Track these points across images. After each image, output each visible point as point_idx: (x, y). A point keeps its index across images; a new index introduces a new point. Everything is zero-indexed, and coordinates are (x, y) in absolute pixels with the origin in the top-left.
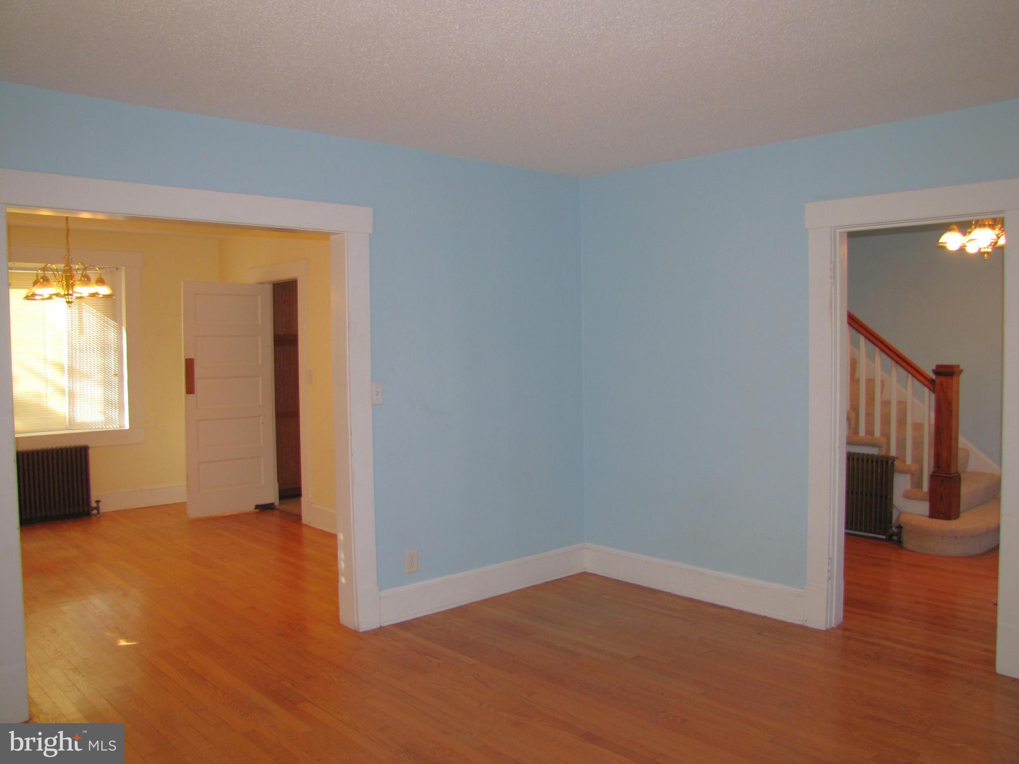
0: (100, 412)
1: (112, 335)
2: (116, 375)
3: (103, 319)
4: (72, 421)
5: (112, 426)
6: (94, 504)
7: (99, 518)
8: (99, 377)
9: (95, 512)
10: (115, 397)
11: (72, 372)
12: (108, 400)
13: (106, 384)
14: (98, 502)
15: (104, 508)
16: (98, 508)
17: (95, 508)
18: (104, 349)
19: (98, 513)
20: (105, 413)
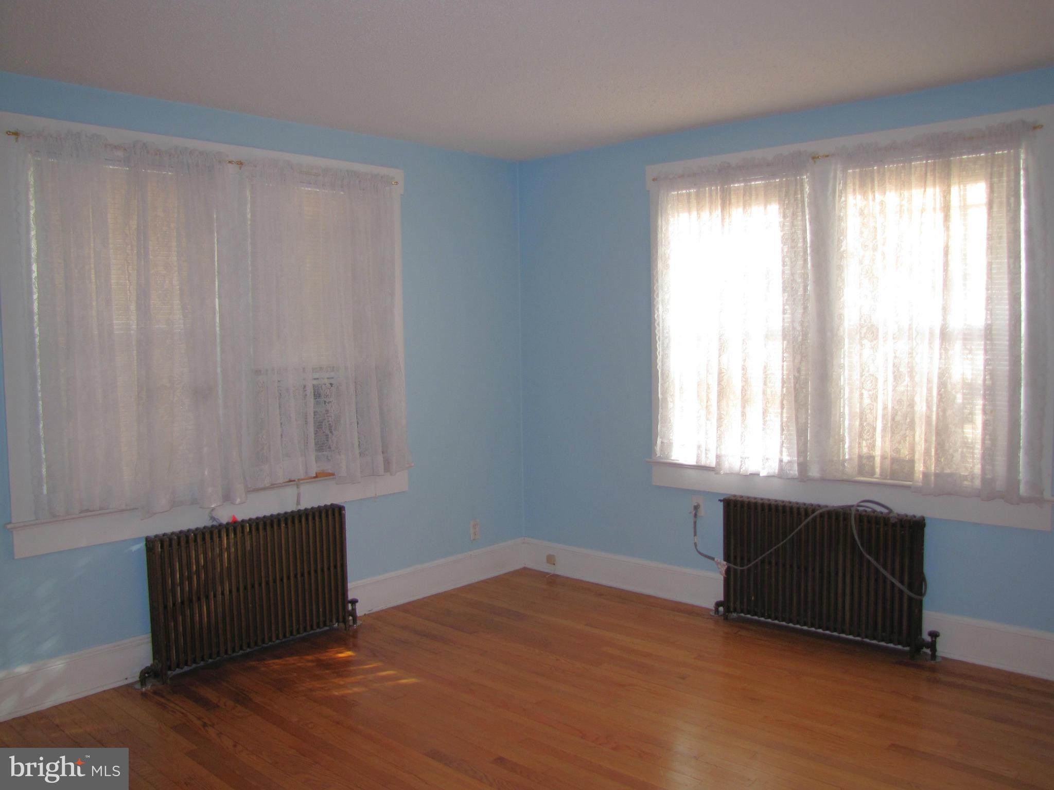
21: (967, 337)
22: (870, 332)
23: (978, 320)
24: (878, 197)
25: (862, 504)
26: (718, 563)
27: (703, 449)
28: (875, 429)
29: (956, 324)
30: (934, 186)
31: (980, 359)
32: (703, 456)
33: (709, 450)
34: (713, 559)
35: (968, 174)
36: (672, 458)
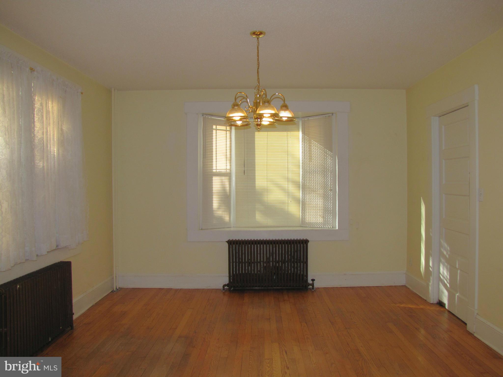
0: (321, 216)
1: (329, 161)
2: (331, 190)
3: (323, 150)
4: (303, 222)
5: (328, 226)
6: (310, 282)
7: (313, 292)
8: (321, 191)
9: (311, 287)
10: (330, 206)
11: (304, 188)
12: (325, 207)
13: (325, 197)
14: (313, 280)
15: (316, 285)
16: (313, 285)
17: (311, 285)
18: (324, 171)
19: (313, 288)
20: (324, 217)
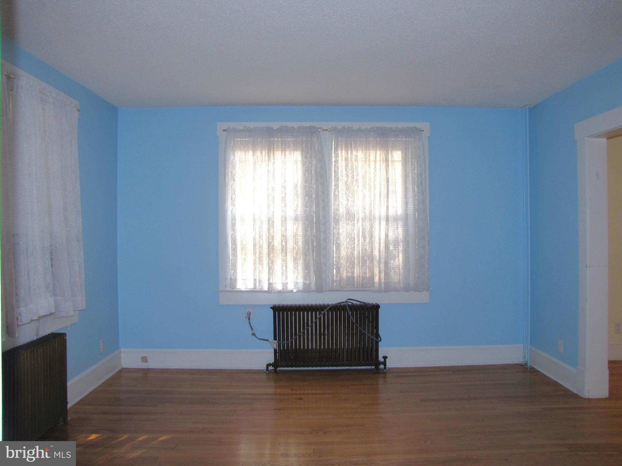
21: (396, 219)
22: (351, 217)
23: (400, 211)
24: (354, 153)
25: (348, 301)
26: (270, 342)
27: (257, 281)
28: (354, 263)
29: (391, 213)
30: (380, 151)
31: (400, 231)
32: (257, 284)
33: (261, 281)
34: (268, 340)
35: (394, 148)
36: (237, 288)
